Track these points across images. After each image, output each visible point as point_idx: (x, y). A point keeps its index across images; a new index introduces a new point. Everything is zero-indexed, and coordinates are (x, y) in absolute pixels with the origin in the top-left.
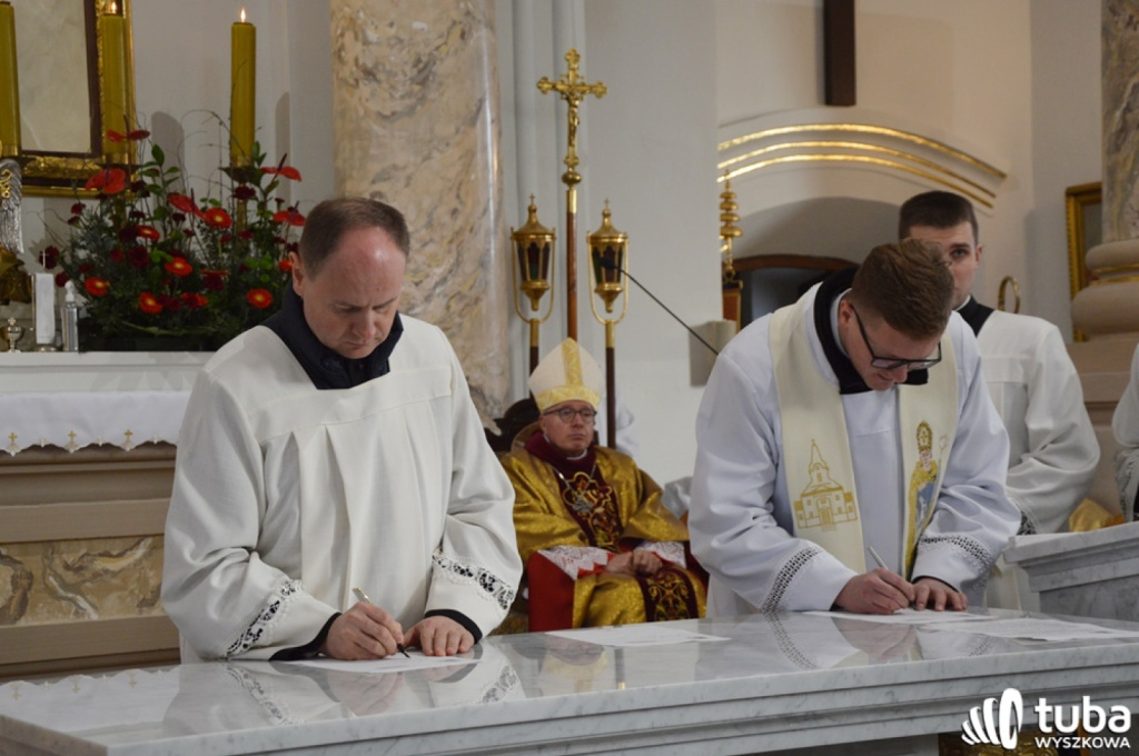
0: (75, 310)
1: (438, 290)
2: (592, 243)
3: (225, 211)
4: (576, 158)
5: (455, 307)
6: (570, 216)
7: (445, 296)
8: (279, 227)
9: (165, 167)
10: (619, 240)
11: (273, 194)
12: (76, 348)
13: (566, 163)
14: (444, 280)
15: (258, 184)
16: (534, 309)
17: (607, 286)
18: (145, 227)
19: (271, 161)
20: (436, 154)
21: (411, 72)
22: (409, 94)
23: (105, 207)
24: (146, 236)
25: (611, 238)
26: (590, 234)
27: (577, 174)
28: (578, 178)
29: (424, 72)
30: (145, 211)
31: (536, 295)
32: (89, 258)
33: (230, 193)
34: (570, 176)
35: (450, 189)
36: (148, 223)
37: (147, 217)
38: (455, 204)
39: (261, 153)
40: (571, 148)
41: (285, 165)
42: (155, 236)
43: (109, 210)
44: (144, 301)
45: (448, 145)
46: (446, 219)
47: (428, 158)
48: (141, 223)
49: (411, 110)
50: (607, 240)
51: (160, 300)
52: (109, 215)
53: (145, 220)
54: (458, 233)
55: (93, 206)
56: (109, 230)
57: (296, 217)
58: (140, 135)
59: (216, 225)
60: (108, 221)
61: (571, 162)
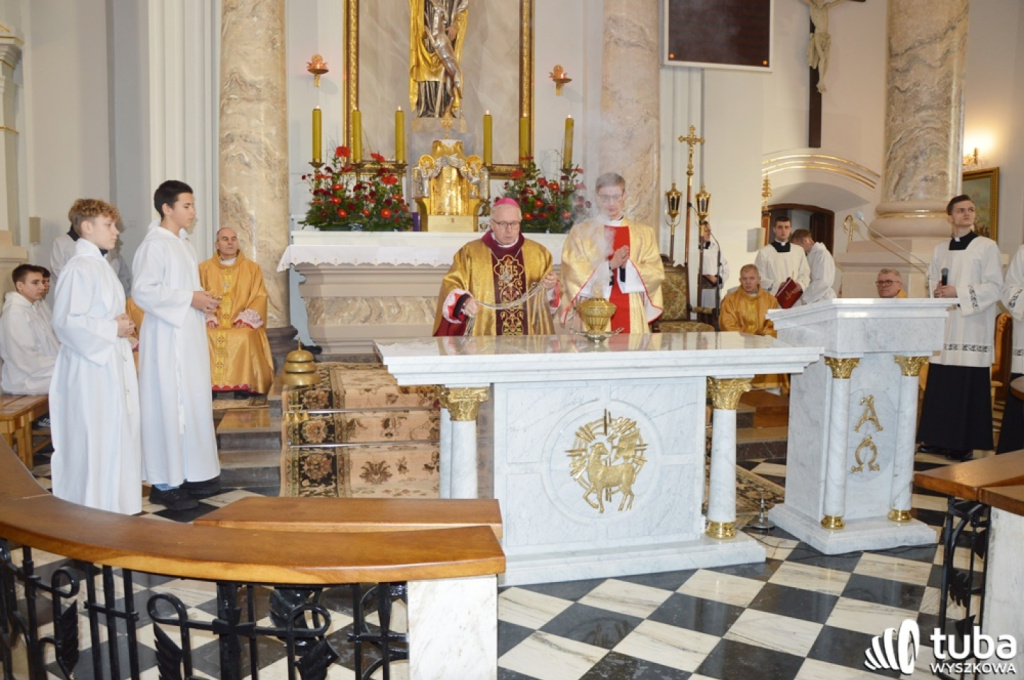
2: (697, 197)
3: (558, 184)
4: (692, 166)
5: (638, 219)
6: (689, 187)
9: (537, 168)
10: (707, 197)
11: (576, 178)
13: (688, 167)
14: (634, 210)
15: (570, 175)
16: (673, 221)
17: (702, 213)
19: (574, 167)
23: (516, 183)
24: (529, 193)
25: (705, 196)
26: (697, 194)
28: (692, 173)
30: (530, 184)
31: (673, 216)
33: (561, 178)
34: (689, 172)
38: (639, 182)
39: (572, 164)
40: (690, 162)
41: (579, 168)
42: (532, 193)
43: (518, 184)
45: (638, 161)
46: (636, 187)
47: (631, 165)
48: (528, 189)
51: (532, 215)
52: (517, 186)
53: (530, 188)
54: (640, 193)
55: (512, 183)
56: (518, 191)
57: (583, 186)
58: (530, 158)
59: (554, 189)
60: (517, 188)
61: (690, 167)
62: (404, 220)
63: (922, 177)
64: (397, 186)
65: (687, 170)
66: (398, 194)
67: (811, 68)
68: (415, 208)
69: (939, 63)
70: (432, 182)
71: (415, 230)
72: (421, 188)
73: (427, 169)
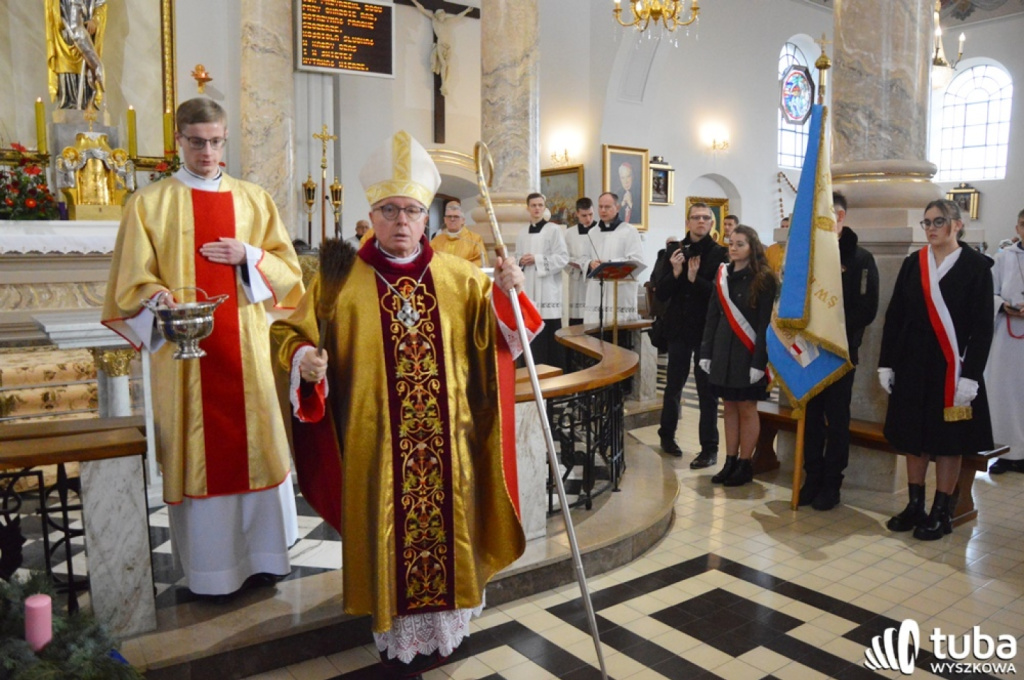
2: (331, 188)
6: (323, 179)
10: (340, 189)
16: (311, 209)
17: (336, 202)
21: (263, 132)
22: (261, 139)
25: (337, 188)
29: (267, 132)
31: (310, 205)
47: (268, 160)
49: (263, 144)
58: (174, 152)
61: (324, 161)
62: (50, 209)
63: (508, 173)
64: (41, 176)
65: (321, 164)
66: (42, 184)
67: (435, 74)
68: (61, 198)
69: (518, 83)
70: (78, 173)
71: (62, 219)
72: (67, 178)
73: (72, 161)
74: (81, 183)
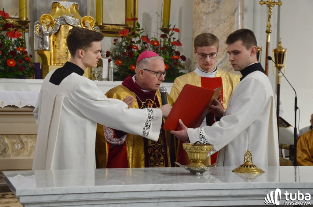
0: (113, 69)
1: (219, 66)
2: (274, 52)
3: (158, 41)
4: (271, 25)
6: (267, 43)
7: (222, 67)
8: (174, 46)
9: (141, 28)
10: (283, 51)
11: (173, 36)
12: (113, 80)
13: (267, 27)
14: (221, 63)
15: (168, 34)
17: (278, 65)
18: (134, 46)
19: (171, 27)
20: (221, 25)
22: (214, 6)
23: (123, 40)
24: (134, 48)
25: (281, 50)
26: (274, 49)
27: (270, 30)
28: (271, 31)
30: (135, 41)
32: (118, 55)
33: (160, 36)
34: (268, 31)
35: (225, 35)
36: (136, 45)
37: (136, 43)
39: (170, 24)
40: (269, 22)
41: (175, 28)
42: (137, 48)
43: (125, 41)
44: (131, 67)
45: (225, 21)
47: (218, 25)
48: (134, 45)
49: (214, 11)
50: (279, 51)
52: (124, 42)
53: (135, 44)
55: (120, 40)
56: (124, 47)
57: (178, 43)
58: (135, 19)
59: (155, 45)
60: (124, 44)
61: (269, 26)
62: (28, 69)
64: (21, 40)
65: (266, 29)
66: (22, 46)
68: (37, 59)
70: (52, 36)
71: (36, 78)
72: (43, 42)
73: (48, 26)
74: (55, 46)
